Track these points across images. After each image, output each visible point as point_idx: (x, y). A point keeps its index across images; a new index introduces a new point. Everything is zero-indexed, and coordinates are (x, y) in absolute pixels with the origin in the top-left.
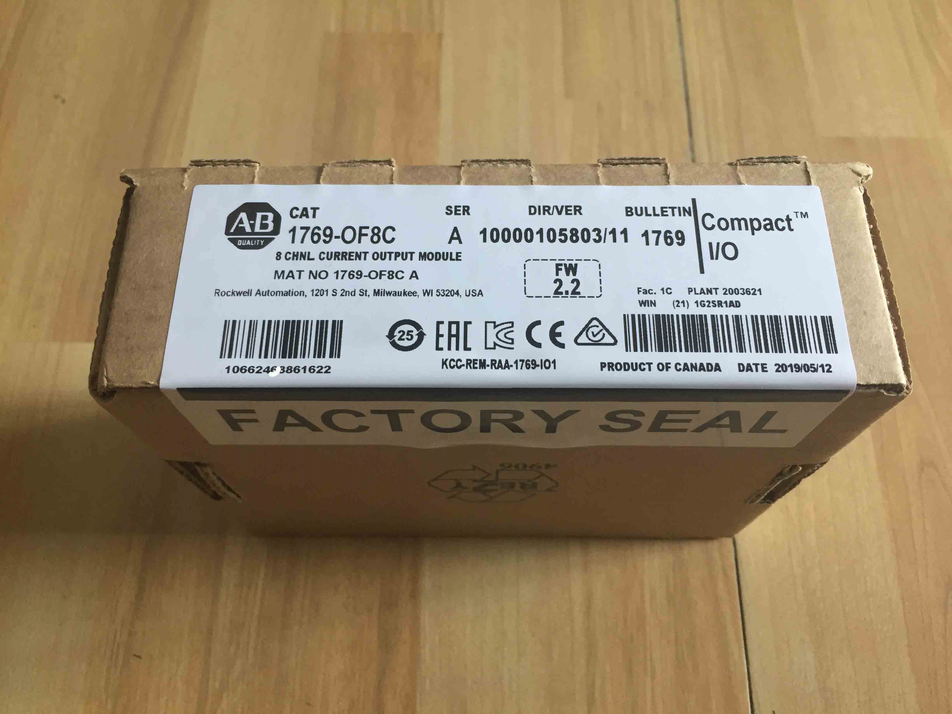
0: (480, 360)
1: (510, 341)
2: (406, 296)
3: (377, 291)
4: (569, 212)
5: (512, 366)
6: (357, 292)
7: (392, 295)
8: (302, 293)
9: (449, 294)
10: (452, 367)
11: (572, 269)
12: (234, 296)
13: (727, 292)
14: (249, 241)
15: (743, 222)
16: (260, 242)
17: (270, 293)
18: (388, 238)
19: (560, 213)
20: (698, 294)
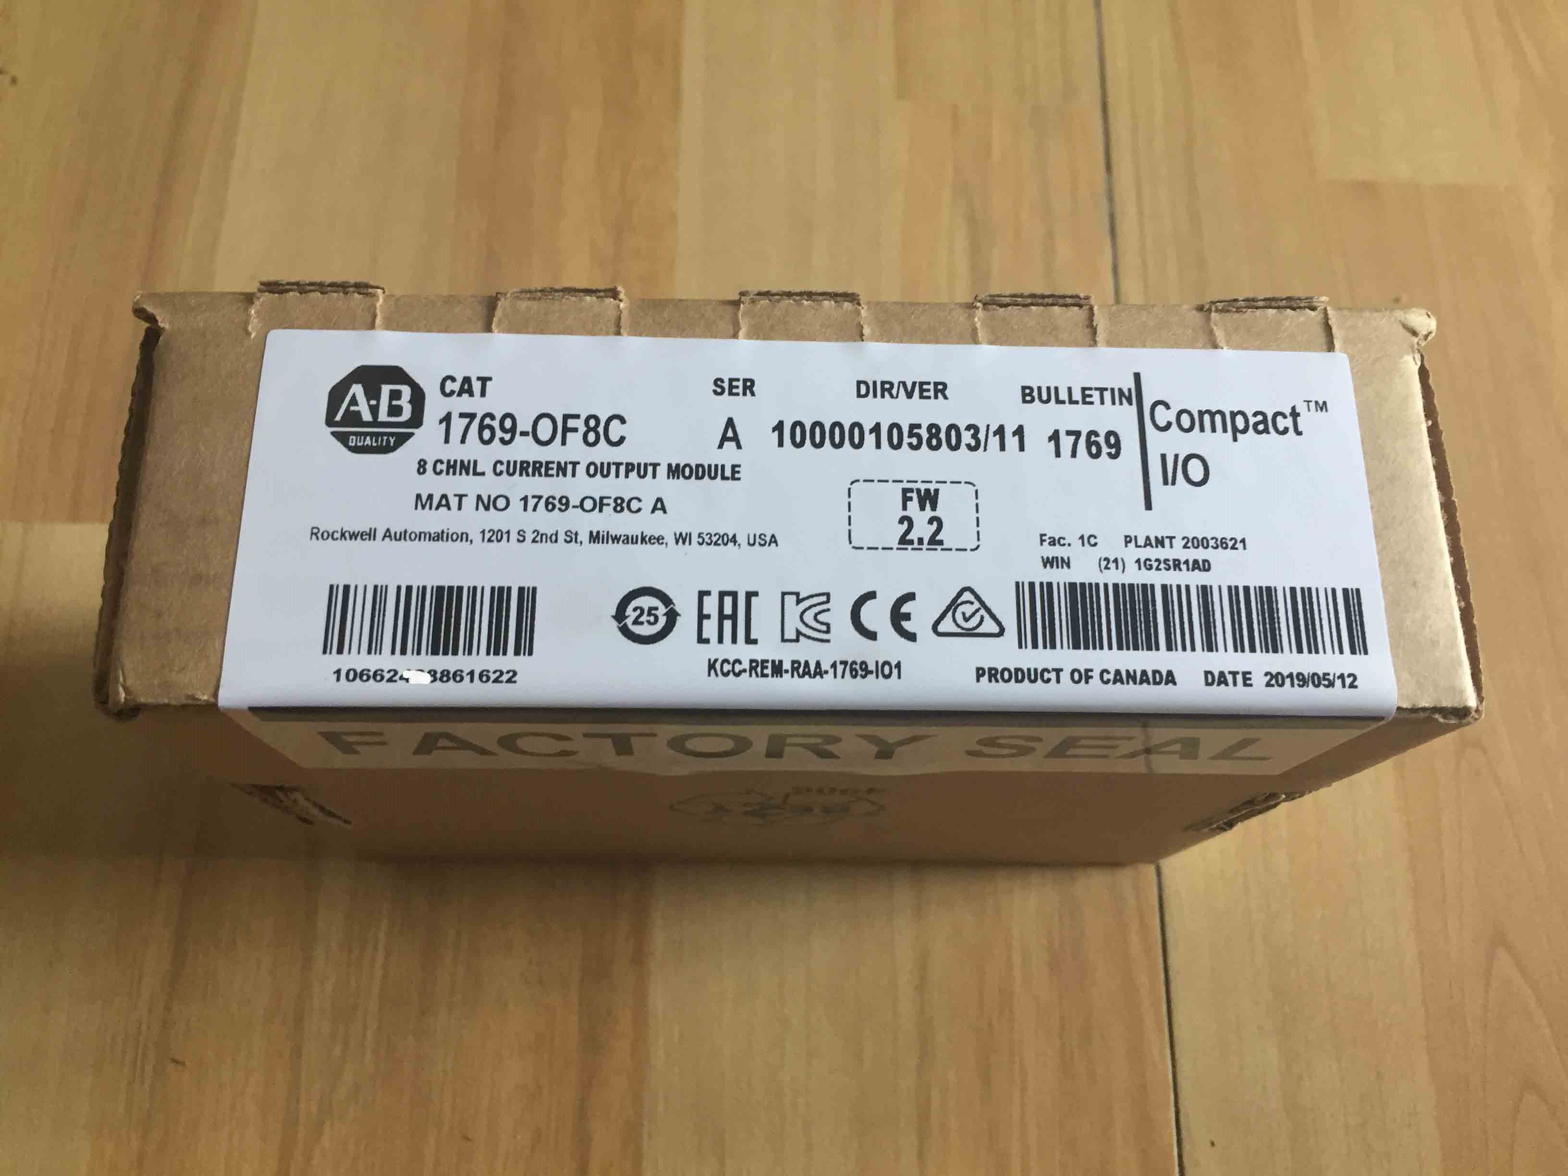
0: (773, 662)
1: (824, 628)
2: (646, 543)
3: (595, 534)
4: (925, 394)
5: (826, 672)
6: (562, 537)
7: (621, 542)
8: (464, 536)
9: (720, 542)
10: (726, 675)
11: (929, 499)
12: (345, 539)
13: (1190, 544)
14: (368, 438)
15: (1218, 418)
16: (388, 441)
17: (408, 535)
18: (614, 438)
19: (910, 395)
20: (1140, 546)
